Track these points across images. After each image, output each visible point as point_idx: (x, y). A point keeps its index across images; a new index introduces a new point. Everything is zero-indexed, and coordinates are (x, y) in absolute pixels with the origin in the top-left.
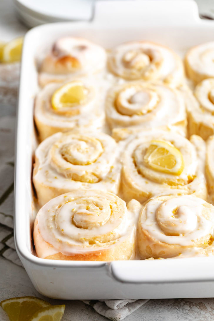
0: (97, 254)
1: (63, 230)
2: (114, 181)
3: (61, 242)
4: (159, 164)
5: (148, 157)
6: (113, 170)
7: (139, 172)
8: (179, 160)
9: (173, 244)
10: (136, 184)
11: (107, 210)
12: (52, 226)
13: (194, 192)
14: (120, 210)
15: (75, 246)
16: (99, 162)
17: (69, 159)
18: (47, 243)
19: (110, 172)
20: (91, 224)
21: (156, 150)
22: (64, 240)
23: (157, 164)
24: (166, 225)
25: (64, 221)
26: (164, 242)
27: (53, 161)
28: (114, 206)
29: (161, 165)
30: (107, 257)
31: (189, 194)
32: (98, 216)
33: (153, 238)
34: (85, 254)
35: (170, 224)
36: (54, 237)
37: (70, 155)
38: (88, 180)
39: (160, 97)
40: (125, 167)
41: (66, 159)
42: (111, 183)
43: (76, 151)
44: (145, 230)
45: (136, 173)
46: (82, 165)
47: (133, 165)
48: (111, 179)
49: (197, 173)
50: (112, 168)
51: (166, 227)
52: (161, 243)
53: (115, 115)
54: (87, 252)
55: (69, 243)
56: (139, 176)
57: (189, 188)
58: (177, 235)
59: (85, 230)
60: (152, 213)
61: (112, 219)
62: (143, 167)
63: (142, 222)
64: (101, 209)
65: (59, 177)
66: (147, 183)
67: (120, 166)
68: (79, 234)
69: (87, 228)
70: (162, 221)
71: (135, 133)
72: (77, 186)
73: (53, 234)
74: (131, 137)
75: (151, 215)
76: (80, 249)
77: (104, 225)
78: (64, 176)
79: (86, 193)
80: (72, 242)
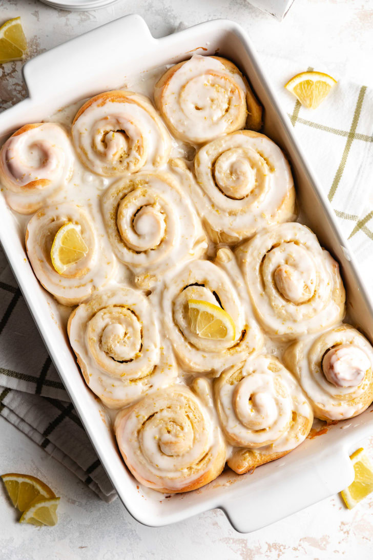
1: (158, 465)
2: (171, 366)
3: (161, 478)
7: (192, 345)
8: (228, 325)
10: (195, 364)
12: (144, 462)
13: (254, 349)
15: (176, 478)
16: (147, 350)
17: (117, 359)
19: (162, 354)
20: (182, 450)
21: (200, 315)
22: (163, 474)
23: (207, 336)
24: (250, 425)
25: (153, 454)
27: (101, 365)
28: (191, 413)
29: (212, 336)
36: (152, 473)
38: (146, 374)
40: (175, 345)
41: (112, 358)
42: (170, 369)
44: (232, 434)
45: (189, 347)
46: (131, 361)
47: (180, 334)
48: (167, 364)
49: (247, 320)
50: (161, 349)
51: (251, 428)
52: (252, 445)
54: (191, 482)
55: (170, 477)
56: (193, 351)
58: (264, 430)
60: (229, 409)
61: (197, 436)
62: (193, 340)
63: (225, 423)
64: (182, 428)
65: (117, 383)
66: (204, 357)
67: (169, 343)
68: (174, 466)
69: (178, 456)
70: (245, 421)
71: (160, 277)
72: (139, 389)
73: (149, 470)
74: (159, 285)
75: (229, 412)
76: (182, 481)
77: (193, 446)
78: (120, 380)
79: (155, 404)
80: (171, 475)
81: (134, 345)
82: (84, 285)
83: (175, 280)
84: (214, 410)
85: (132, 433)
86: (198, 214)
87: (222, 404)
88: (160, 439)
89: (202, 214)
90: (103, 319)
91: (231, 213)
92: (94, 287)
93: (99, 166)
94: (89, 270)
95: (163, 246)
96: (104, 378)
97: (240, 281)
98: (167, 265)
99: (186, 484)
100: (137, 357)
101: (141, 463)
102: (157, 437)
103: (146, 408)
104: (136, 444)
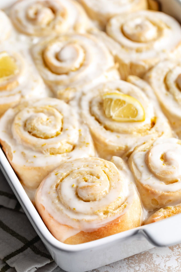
0: (117, 223)
1: (74, 209)
2: (88, 144)
3: (78, 221)
4: (122, 116)
5: (109, 112)
6: (83, 134)
7: (106, 128)
8: (138, 107)
9: (177, 191)
10: (110, 141)
11: (103, 177)
12: (62, 207)
13: (163, 133)
14: (114, 172)
15: (93, 220)
16: (67, 130)
17: (38, 135)
18: (65, 226)
19: (80, 135)
20: (98, 195)
21: (113, 103)
22: (80, 217)
23: (121, 117)
24: (163, 174)
25: (70, 199)
26: (168, 192)
27: (24, 141)
28: (107, 170)
29: (124, 117)
30: (125, 221)
31: (159, 136)
32: (100, 185)
33: (157, 191)
34: (106, 226)
35: (166, 173)
36: (69, 217)
37: (38, 131)
38: (65, 150)
39: (83, 47)
40: (92, 128)
41: (34, 135)
42: (87, 146)
43: (40, 125)
44: (146, 185)
45: (104, 130)
46: (52, 137)
47: (97, 123)
48: (84, 142)
49: (155, 113)
50: (80, 131)
51: (164, 177)
52: (166, 194)
53: (52, 77)
54: (107, 223)
55: (87, 220)
56: (108, 133)
57: (157, 131)
58: (176, 181)
59: (94, 202)
60: (142, 166)
61: (113, 184)
62: (108, 123)
63: (138, 178)
64: (98, 177)
65: (38, 155)
66: (118, 137)
67: (86, 127)
68: (91, 208)
69: (95, 200)
70: (157, 172)
71: (79, 90)
72: (59, 159)
73: (66, 215)
74: (78, 94)
75: (143, 169)
76: (99, 223)
77: (109, 192)
78: (41, 152)
79: (73, 165)
80: (88, 218)
81: (55, 126)
82: (14, 95)
83: (92, 90)
84: (128, 171)
85: (51, 187)
86: (111, 53)
87: (136, 165)
88: (77, 187)
89: (114, 52)
90: (28, 112)
91: (138, 51)
92: (22, 97)
93: (31, 29)
94: (18, 84)
95: (82, 68)
96: (27, 152)
97: (147, 87)
98: (85, 81)
99: (103, 225)
100: (57, 135)
101: (59, 210)
102: (75, 186)
103: (65, 168)
104: (54, 195)
